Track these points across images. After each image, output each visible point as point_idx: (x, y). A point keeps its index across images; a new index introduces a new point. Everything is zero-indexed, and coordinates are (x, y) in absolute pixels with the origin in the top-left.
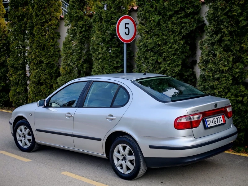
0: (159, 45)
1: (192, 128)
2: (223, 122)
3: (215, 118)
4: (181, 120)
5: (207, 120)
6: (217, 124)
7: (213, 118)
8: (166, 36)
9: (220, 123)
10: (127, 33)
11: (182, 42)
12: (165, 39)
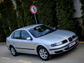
10: (34, 11)
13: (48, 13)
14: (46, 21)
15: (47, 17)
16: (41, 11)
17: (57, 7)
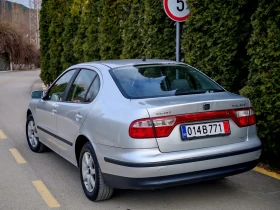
0: (209, 23)
1: (156, 137)
2: (223, 132)
3: (207, 125)
4: (140, 124)
5: (187, 127)
6: (209, 133)
7: (201, 126)
8: (219, 9)
9: (217, 133)
10: (181, 8)
11: (238, 18)
12: (216, 14)
13: (222, 26)
14: (206, 59)
15: (215, 44)
16: (198, 13)
17: (259, 9)
